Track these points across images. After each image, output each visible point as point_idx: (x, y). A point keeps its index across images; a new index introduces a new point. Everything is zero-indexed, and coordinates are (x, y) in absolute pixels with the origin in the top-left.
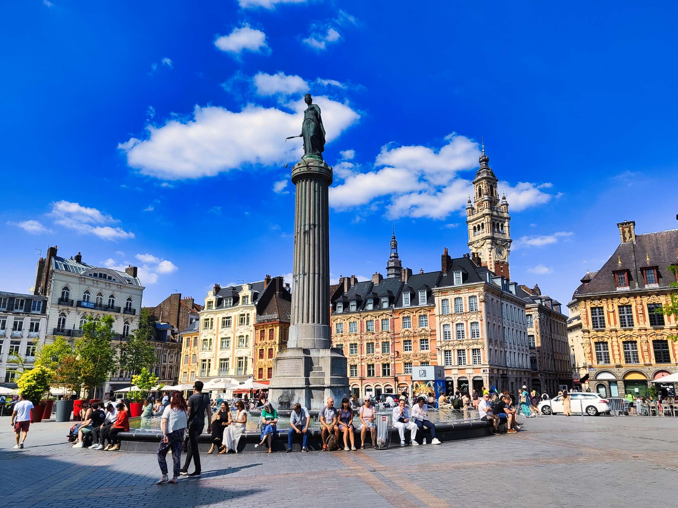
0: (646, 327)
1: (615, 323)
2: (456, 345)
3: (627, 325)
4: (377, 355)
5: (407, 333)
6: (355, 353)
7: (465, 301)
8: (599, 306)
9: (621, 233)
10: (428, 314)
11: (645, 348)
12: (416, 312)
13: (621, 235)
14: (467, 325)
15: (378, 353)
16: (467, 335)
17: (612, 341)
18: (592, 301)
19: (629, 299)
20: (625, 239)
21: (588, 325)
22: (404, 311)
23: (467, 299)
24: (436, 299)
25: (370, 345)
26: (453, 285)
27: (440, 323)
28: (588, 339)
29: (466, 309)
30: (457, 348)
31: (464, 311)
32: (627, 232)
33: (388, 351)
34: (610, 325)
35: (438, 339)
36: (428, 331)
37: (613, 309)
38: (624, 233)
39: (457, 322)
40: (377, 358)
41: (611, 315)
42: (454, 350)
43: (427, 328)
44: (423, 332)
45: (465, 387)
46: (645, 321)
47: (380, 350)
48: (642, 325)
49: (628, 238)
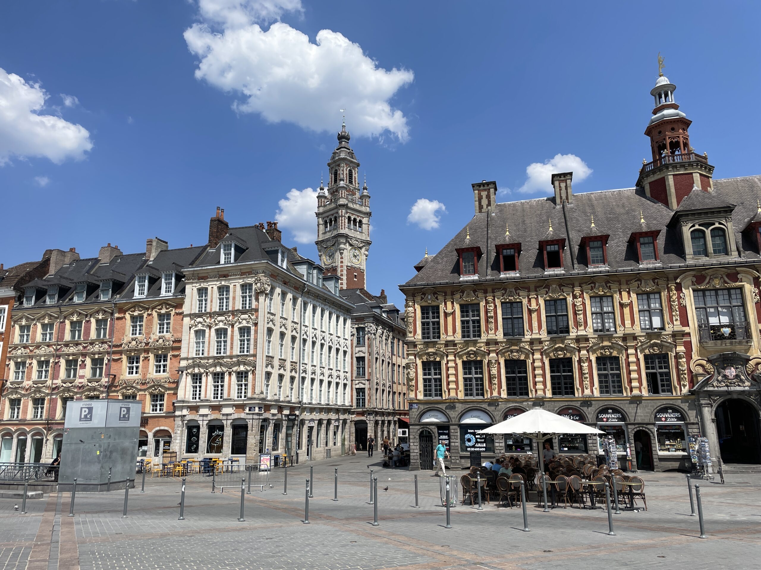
0: (496, 337)
1: (454, 331)
2: (211, 366)
3: (472, 336)
4: (81, 380)
5: (134, 343)
6: (45, 377)
7: (235, 291)
8: (434, 304)
9: (477, 199)
10: (173, 313)
11: (494, 371)
12: (153, 309)
13: (476, 201)
14: (232, 332)
15: (82, 377)
16: (232, 348)
17: (448, 361)
18: (423, 296)
19: (476, 293)
20: (481, 207)
21: (415, 334)
22: (134, 307)
23: (238, 288)
24: (188, 288)
25: (71, 364)
26: (218, 263)
27: (190, 328)
28: (413, 357)
29: (234, 304)
30: (211, 370)
31: (230, 309)
32: (484, 197)
33: (101, 375)
34: (447, 334)
35: (183, 354)
36: (168, 341)
37: (453, 309)
38: (480, 198)
39: (217, 327)
40: (80, 385)
41: (450, 319)
42: (207, 373)
43: (168, 335)
44: (161, 341)
45: (218, 436)
46: (496, 328)
47: (87, 372)
48: (491, 336)
49: (485, 207)
